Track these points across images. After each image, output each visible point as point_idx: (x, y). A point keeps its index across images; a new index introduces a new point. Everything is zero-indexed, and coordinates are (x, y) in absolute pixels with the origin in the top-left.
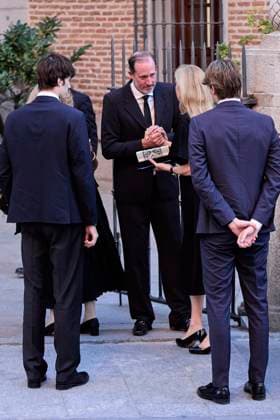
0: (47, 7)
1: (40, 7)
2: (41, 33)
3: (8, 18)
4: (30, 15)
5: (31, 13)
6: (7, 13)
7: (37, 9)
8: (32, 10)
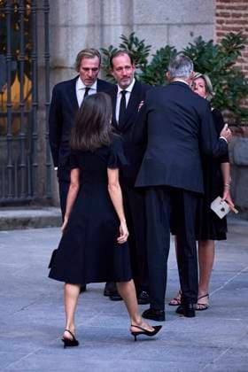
0: (235, 22)
1: (228, 23)
2: (224, 50)
3: (192, 34)
4: (216, 31)
5: (218, 28)
6: (190, 29)
7: (224, 25)
8: (219, 25)
